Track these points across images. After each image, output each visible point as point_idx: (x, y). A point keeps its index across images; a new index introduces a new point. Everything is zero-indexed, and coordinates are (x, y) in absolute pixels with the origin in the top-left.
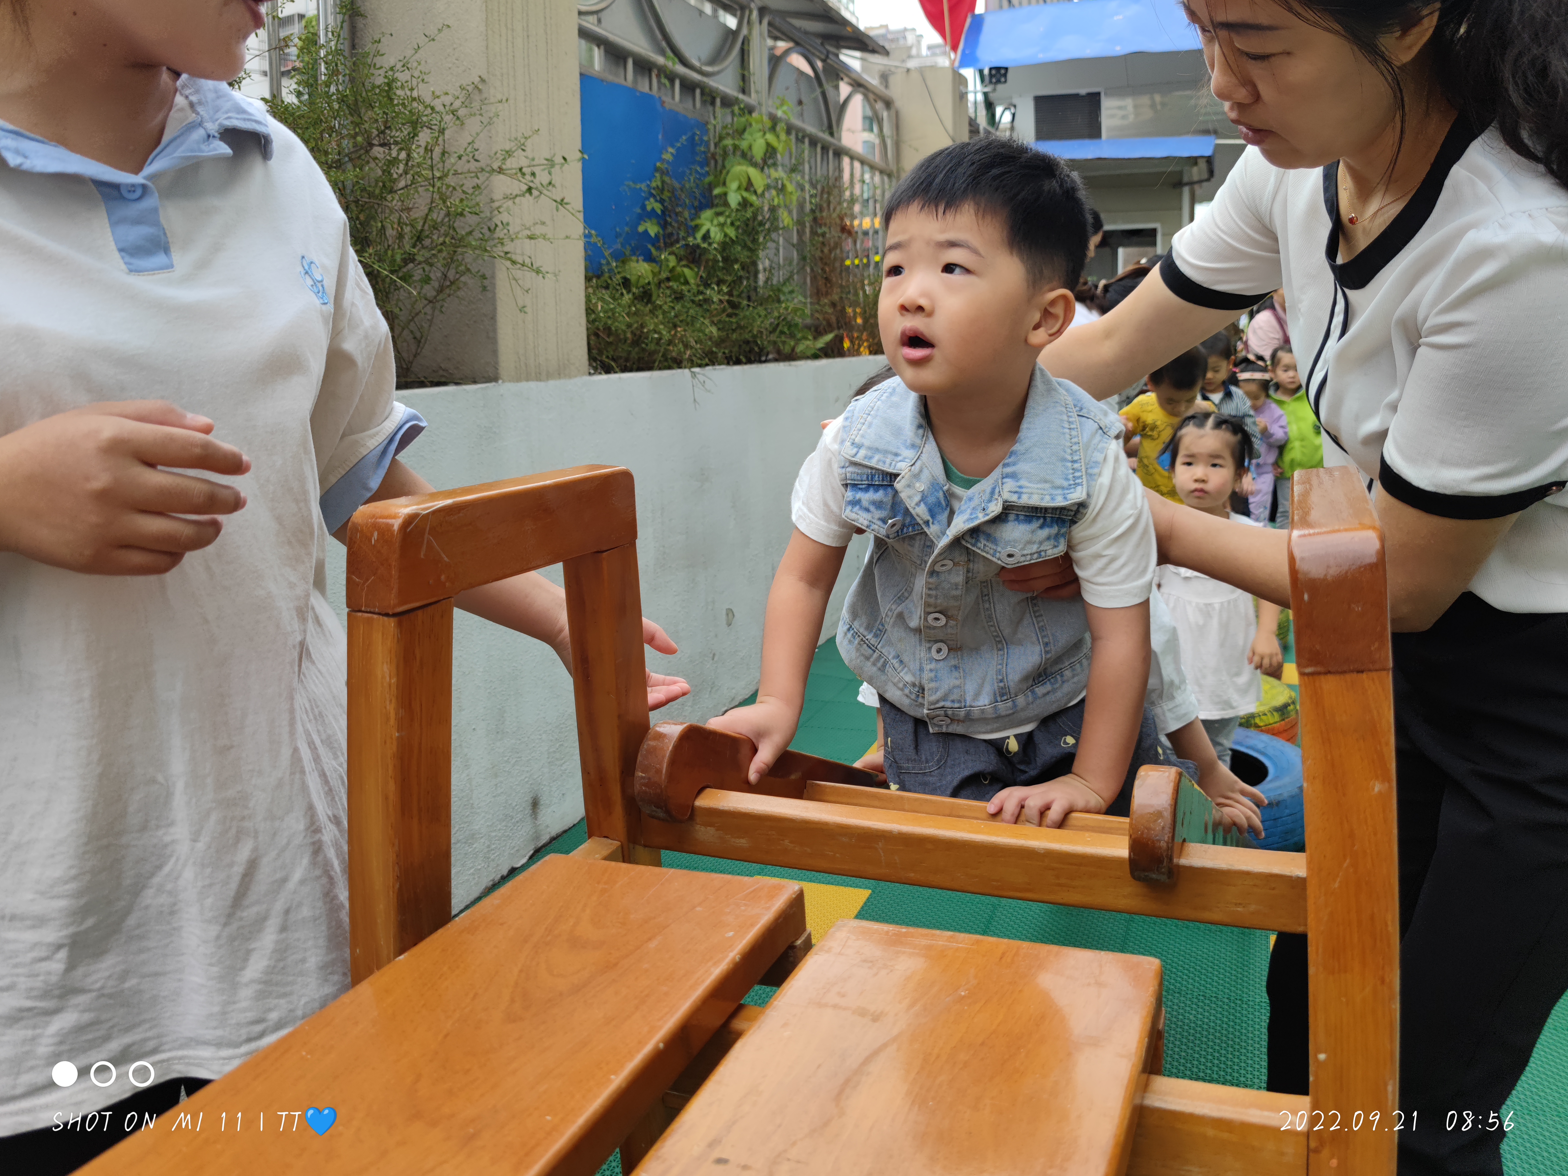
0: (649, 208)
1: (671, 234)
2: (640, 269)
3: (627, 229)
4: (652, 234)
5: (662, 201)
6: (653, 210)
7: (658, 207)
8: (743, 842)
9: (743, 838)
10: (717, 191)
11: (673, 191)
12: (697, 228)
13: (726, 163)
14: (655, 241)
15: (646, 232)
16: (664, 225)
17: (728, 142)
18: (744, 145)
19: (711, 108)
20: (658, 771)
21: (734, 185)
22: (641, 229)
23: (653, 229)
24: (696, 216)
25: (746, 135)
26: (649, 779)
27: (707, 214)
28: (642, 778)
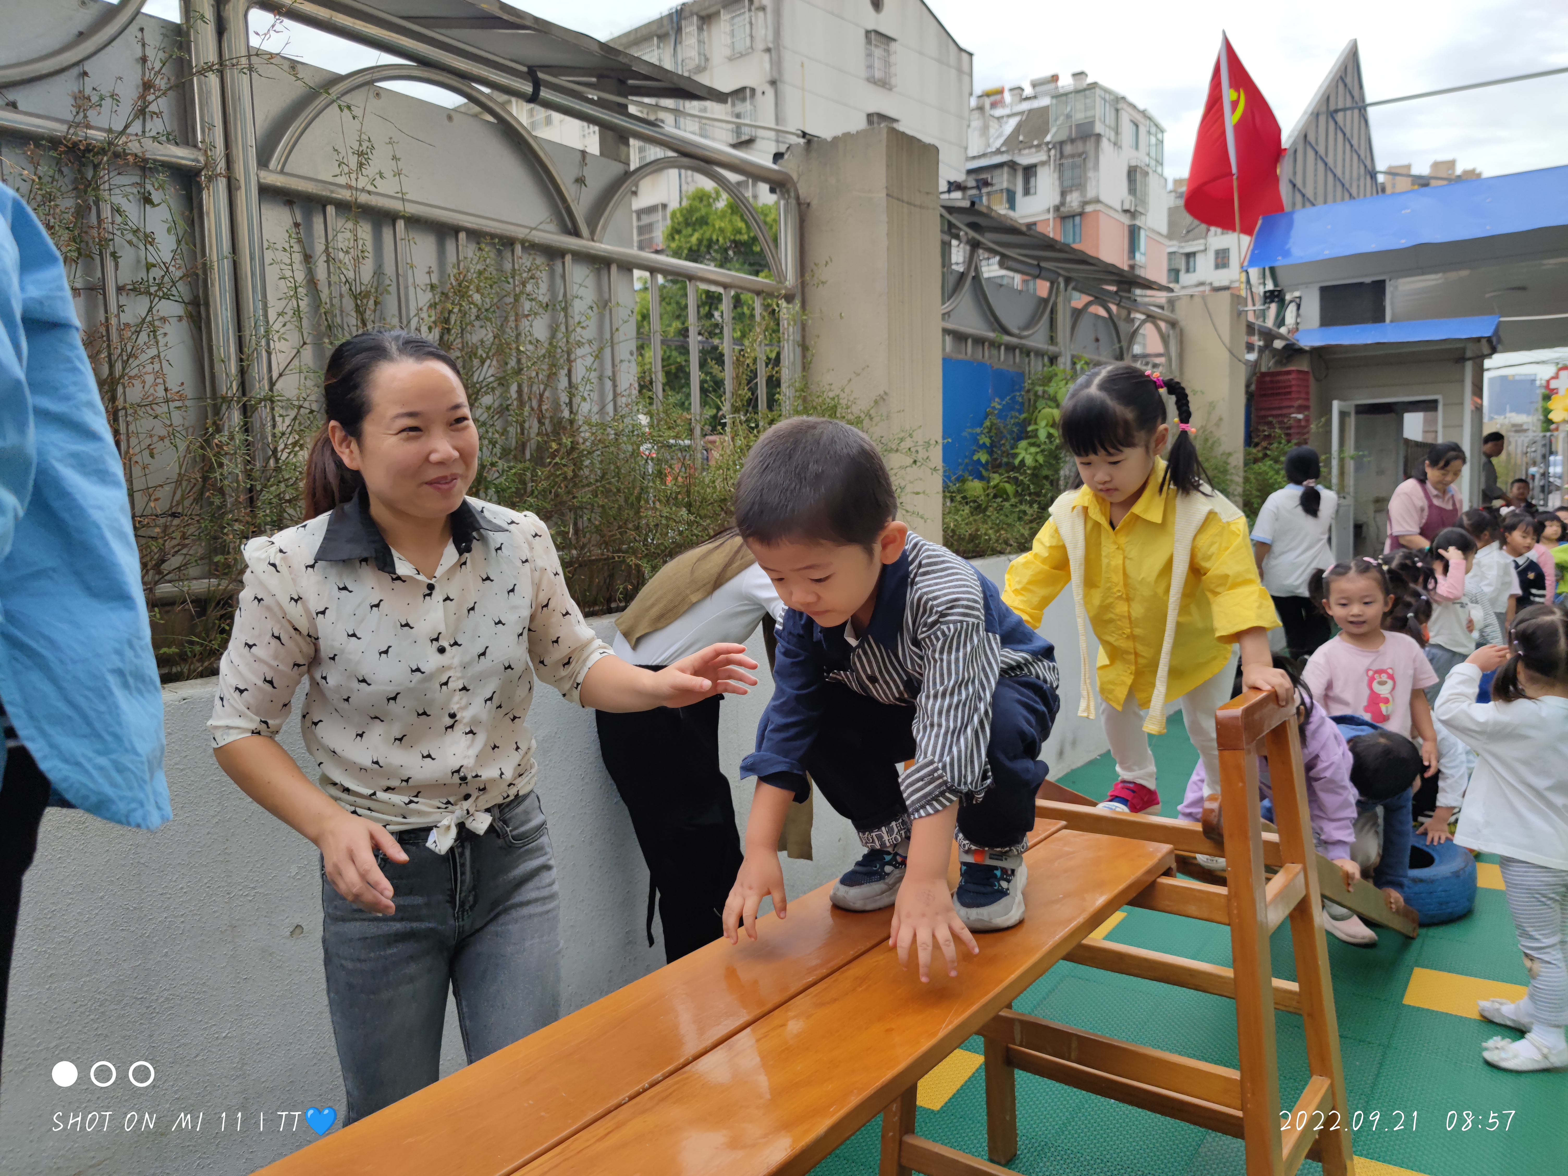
0: (981, 442)
1: (996, 459)
2: (975, 487)
3: (967, 461)
4: (983, 461)
5: (991, 437)
6: (984, 444)
7: (987, 441)
10: (1030, 428)
11: (998, 429)
12: (1015, 455)
13: (1038, 404)
14: (985, 466)
15: (979, 460)
16: (991, 453)
17: (1040, 389)
18: (1051, 390)
19: (1027, 360)
21: (1043, 423)
22: (975, 458)
23: (983, 457)
24: (1014, 447)
25: (1053, 384)
27: (1023, 444)
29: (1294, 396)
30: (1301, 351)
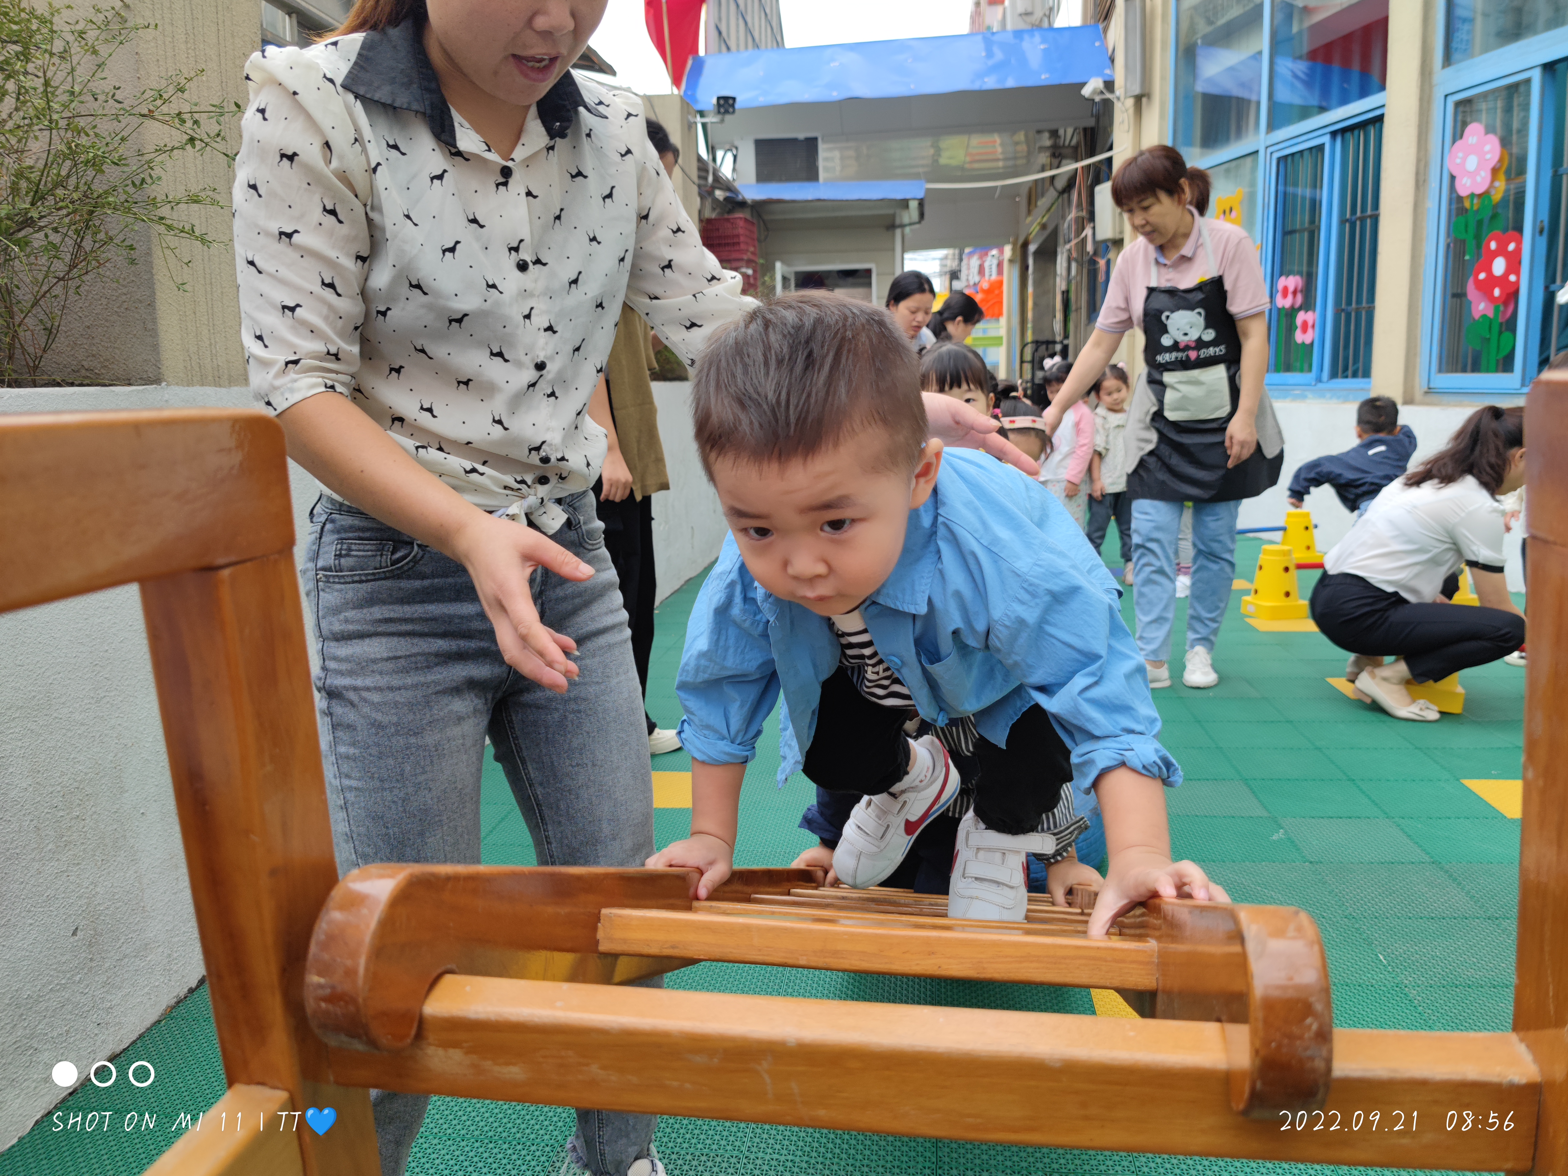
8: (515, 1072)
9: (514, 1064)
20: (351, 973)
26: (333, 988)
28: (320, 986)
29: (743, 246)
30: (743, 204)
